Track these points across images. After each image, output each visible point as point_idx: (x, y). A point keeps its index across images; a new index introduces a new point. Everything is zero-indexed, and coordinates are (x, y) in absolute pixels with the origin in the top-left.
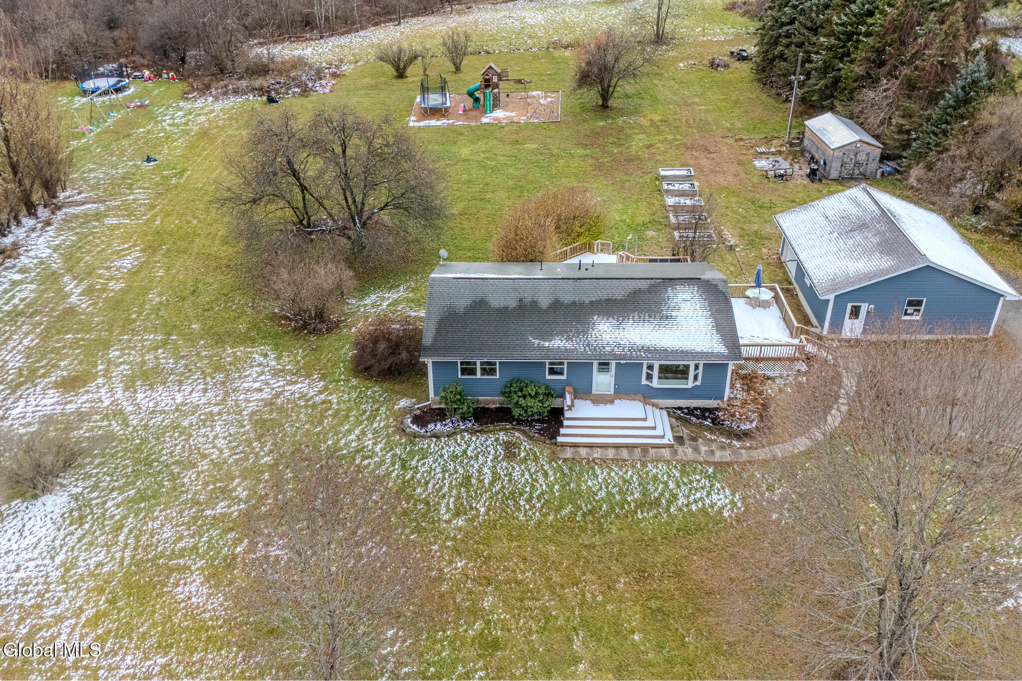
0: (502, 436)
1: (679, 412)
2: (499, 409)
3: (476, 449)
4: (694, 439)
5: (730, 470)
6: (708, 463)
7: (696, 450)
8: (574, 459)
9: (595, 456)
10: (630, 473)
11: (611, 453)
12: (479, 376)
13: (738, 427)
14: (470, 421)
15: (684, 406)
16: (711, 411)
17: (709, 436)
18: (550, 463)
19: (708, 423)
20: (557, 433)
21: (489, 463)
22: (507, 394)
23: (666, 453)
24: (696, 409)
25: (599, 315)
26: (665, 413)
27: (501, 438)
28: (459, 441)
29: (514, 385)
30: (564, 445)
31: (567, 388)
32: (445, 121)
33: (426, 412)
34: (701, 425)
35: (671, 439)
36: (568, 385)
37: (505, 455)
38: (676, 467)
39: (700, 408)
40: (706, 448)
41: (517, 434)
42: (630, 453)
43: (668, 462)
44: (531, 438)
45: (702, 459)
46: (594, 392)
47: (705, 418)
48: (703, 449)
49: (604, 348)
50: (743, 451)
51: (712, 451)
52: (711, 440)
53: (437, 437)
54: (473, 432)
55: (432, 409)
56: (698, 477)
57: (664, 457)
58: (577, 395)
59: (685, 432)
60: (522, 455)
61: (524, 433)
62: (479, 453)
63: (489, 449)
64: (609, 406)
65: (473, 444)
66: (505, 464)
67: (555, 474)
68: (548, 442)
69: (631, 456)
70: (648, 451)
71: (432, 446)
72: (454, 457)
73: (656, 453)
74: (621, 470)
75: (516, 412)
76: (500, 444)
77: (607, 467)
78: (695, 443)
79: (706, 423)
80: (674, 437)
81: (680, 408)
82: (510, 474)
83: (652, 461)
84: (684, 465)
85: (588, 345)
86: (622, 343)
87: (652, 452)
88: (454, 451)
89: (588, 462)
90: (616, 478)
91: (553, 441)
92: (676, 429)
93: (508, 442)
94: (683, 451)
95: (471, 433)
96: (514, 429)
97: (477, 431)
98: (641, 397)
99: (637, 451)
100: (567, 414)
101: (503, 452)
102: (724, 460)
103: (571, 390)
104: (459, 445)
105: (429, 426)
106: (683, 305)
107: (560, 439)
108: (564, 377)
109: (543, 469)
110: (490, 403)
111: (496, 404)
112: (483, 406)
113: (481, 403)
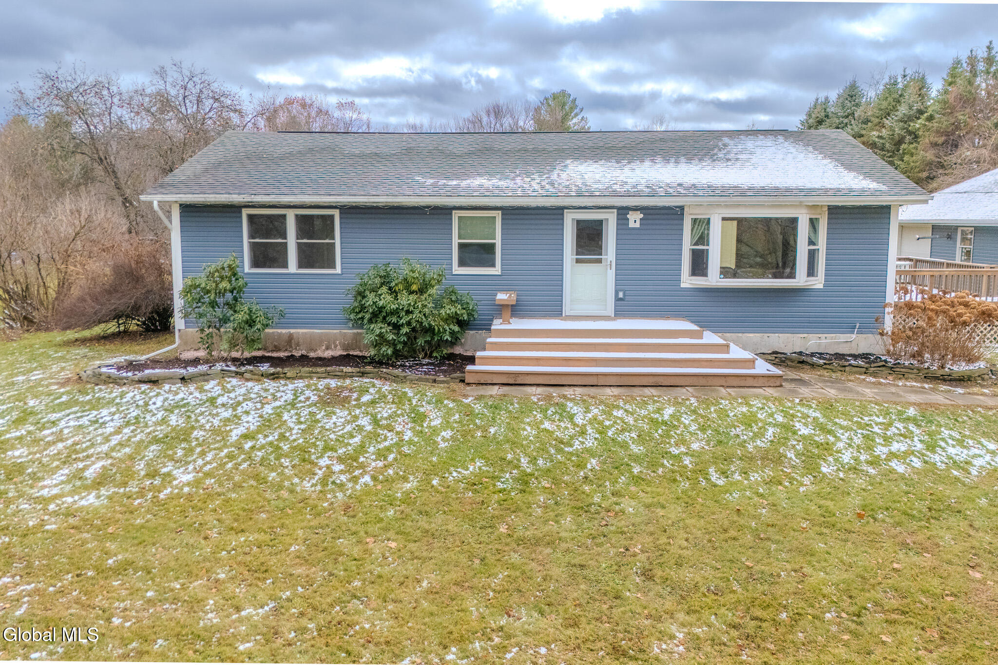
0: (330, 382)
2: (337, 358)
4: (834, 382)
7: (848, 390)
8: (505, 395)
11: (611, 392)
12: (292, 266)
14: (258, 367)
15: (788, 351)
16: (856, 356)
17: (872, 379)
23: (765, 392)
24: (818, 354)
27: (323, 383)
28: (207, 387)
30: (485, 381)
34: (842, 366)
39: (826, 354)
41: (368, 380)
42: (665, 391)
44: (400, 379)
46: (567, 311)
49: (588, 186)
52: (878, 384)
53: (156, 383)
54: (253, 378)
55: (178, 360)
59: (805, 376)
60: (368, 398)
61: (385, 377)
62: (248, 399)
63: (279, 395)
65: (242, 390)
66: (311, 410)
68: (441, 379)
69: (666, 394)
70: (713, 390)
76: (316, 390)
84: (826, 403)
85: (551, 184)
86: (631, 181)
88: (183, 400)
91: (457, 375)
93: (340, 387)
94: (813, 391)
95: (248, 380)
96: (363, 374)
97: (266, 377)
99: (685, 391)
101: (315, 398)
108: (493, 271)
109: (415, 411)
110: (321, 345)
111: (336, 347)
112: (304, 352)
113: (298, 344)
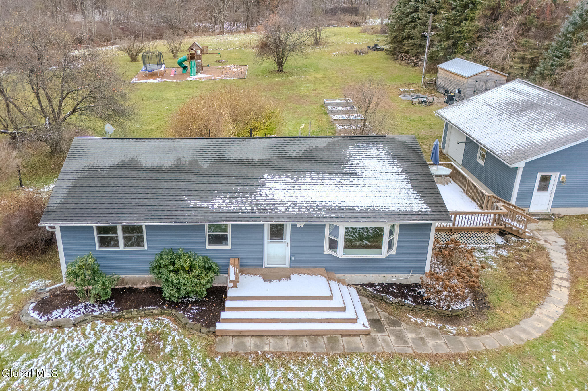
0: (147, 324)
1: (371, 289)
2: (148, 290)
3: (107, 342)
4: (395, 323)
5: (453, 366)
6: (421, 357)
7: (400, 337)
8: (236, 354)
9: (266, 348)
10: (314, 373)
11: (287, 345)
12: (122, 247)
13: (449, 306)
14: (109, 305)
15: (376, 282)
16: (411, 287)
17: (414, 319)
18: (204, 360)
19: (409, 302)
20: (217, 319)
21: (121, 363)
22: (157, 269)
23: (361, 342)
24: (391, 285)
25: (269, 173)
26: (353, 290)
27: (144, 326)
28: (87, 333)
29: (164, 257)
30: (225, 334)
31: (232, 261)
32: (159, 80)
33: (57, 295)
34: (401, 305)
35: (367, 324)
36: (234, 257)
37: (145, 350)
38: (377, 364)
39: (395, 284)
40: (413, 336)
41: (166, 321)
42: (313, 343)
43: (366, 357)
44: (183, 326)
45: (410, 351)
46: (266, 265)
47: (405, 297)
48: (410, 336)
49: (276, 208)
50: (462, 339)
51: (422, 339)
52: (416, 324)
53: (60, 327)
54: (108, 319)
55: (66, 291)
56: (411, 378)
57: (358, 349)
58: (243, 270)
59: (382, 314)
60: (168, 349)
61: (175, 318)
62: (109, 348)
63: (125, 342)
64: (283, 282)
65: (105, 336)
66: (141, 363)
67: (208, 378)
68: (204, 330)
69: (314, 348)
70: (336, 341)
71: (50, 339)
72: (75, 354)
73: (348, 343)
74: (301, 369)
75: (167, 292)
76: (141, 335)
77: (283, 365)
78: (397, 329)
79: (407, 302)
80: (369, 320)
81: (371, 285)
82: (146, 379)
83: (344, 355)
84: (388, 361)
85: (256, 205)
86: (298, 201)
87: (342, 341)
88: (77, 346)
89: (256, 359)
90: (295, 382)
91: (211, 329)
92: (370, 311)
93: (153, 332)
94: (384, 340)
95: (106, 321)
96: (163, 314)
97: (115, 318)
98: (323, 270)
99: (323, 341)
100: (230, 293)
101: (142, 346)
102: (441, 352)
103: (237, 262)
104: (86, 337)
105: (54, 313)
106: (368, 162)
107: (220, 326)
108: (227, 247)
109: (193, 370)
110: (139, 283)
111: (147, 283)
112: (131, 286)
113: (127, 282)
